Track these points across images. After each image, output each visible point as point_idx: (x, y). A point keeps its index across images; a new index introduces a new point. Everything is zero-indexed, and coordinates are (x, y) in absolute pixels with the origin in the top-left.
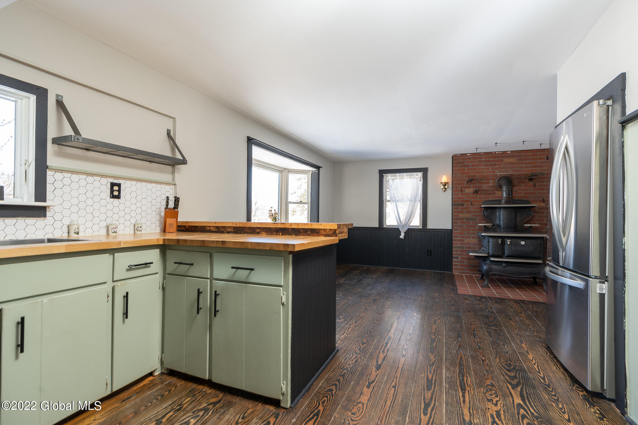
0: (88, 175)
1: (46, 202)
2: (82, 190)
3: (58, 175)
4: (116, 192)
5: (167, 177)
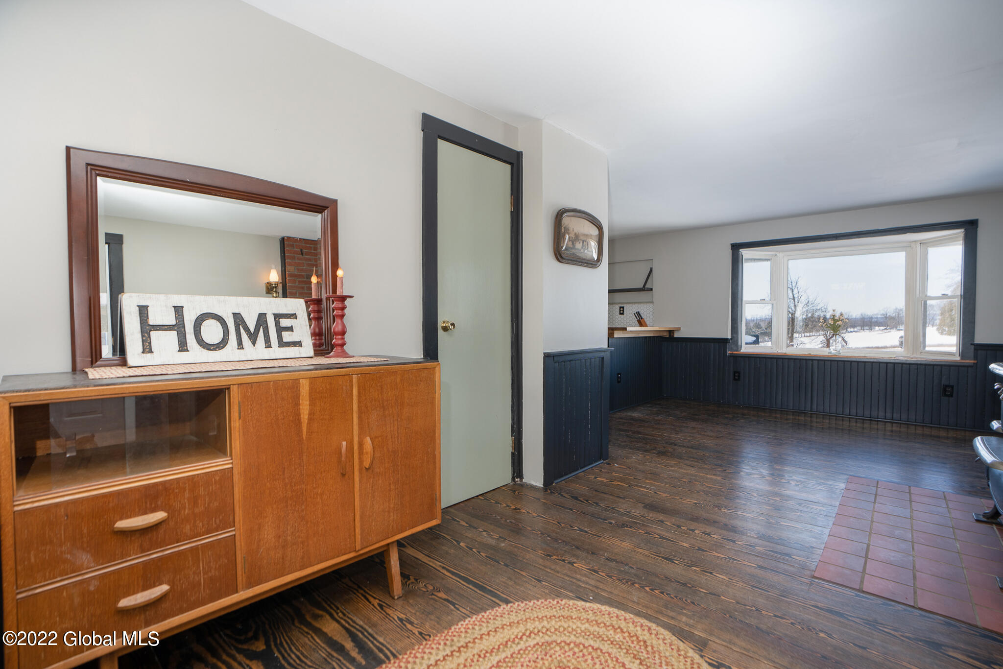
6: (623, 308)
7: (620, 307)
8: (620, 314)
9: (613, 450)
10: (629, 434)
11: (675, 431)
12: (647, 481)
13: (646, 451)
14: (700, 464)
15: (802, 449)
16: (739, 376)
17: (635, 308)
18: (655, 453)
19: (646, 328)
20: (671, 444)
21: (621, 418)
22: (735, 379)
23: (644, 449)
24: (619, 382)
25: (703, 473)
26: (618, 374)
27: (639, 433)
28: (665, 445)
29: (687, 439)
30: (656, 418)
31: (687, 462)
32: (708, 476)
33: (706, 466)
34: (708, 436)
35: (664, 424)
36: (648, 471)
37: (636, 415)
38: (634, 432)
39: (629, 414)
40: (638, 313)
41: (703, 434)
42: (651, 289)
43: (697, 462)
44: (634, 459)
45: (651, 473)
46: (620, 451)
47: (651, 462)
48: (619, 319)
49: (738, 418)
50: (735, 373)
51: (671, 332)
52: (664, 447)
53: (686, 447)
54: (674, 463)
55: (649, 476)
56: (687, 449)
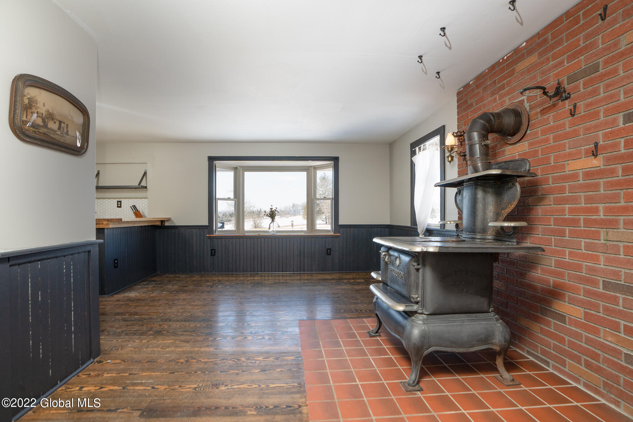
0: (109, 199)
2: (107, 205)
4: (119, 205)
6: (120, 202)
7: (118, 202)
8: (118, 207)
9: (106, 342)
10: (125, 317)
11: (169, 305)
12: (144, 374)
13: (143, 334)
14: (194, 338)
15: (264, 304)
16: (215, 252)
17: (132, 202)
18: (151, 335)
19: (142, 218)
20: (166, 320)
21: (118, 300)
22: (212, 255)
23: (140, 332)
24: (116, 267)
25: (197, 347)
26: (115, 260)
27: (136, 314)
28: (161, 323)
29: (180, 312)
30: (152, 295)
31: (182, 338)
32: (203, 349)
33: (199, 339)
34: (197, 305)
35: (159, 300)
36: (144, 360)
37: (132, 294)
38: (131, 314)
39: (126, 294)
40: (134, 207)
41: (192, 304)
42: (146, 187)
43: (191, 335)
44: (130, 347)
45: (148, 362)
46: (115, 341)
47: (147, 347)
48: (117, 211)
49: (217, 285)
50: (212, 250)
51: (162, 222)
52: (160, 325)
53: (180, 322)
54: (170, 341)
55: (146, 365)
56: (180, 323)
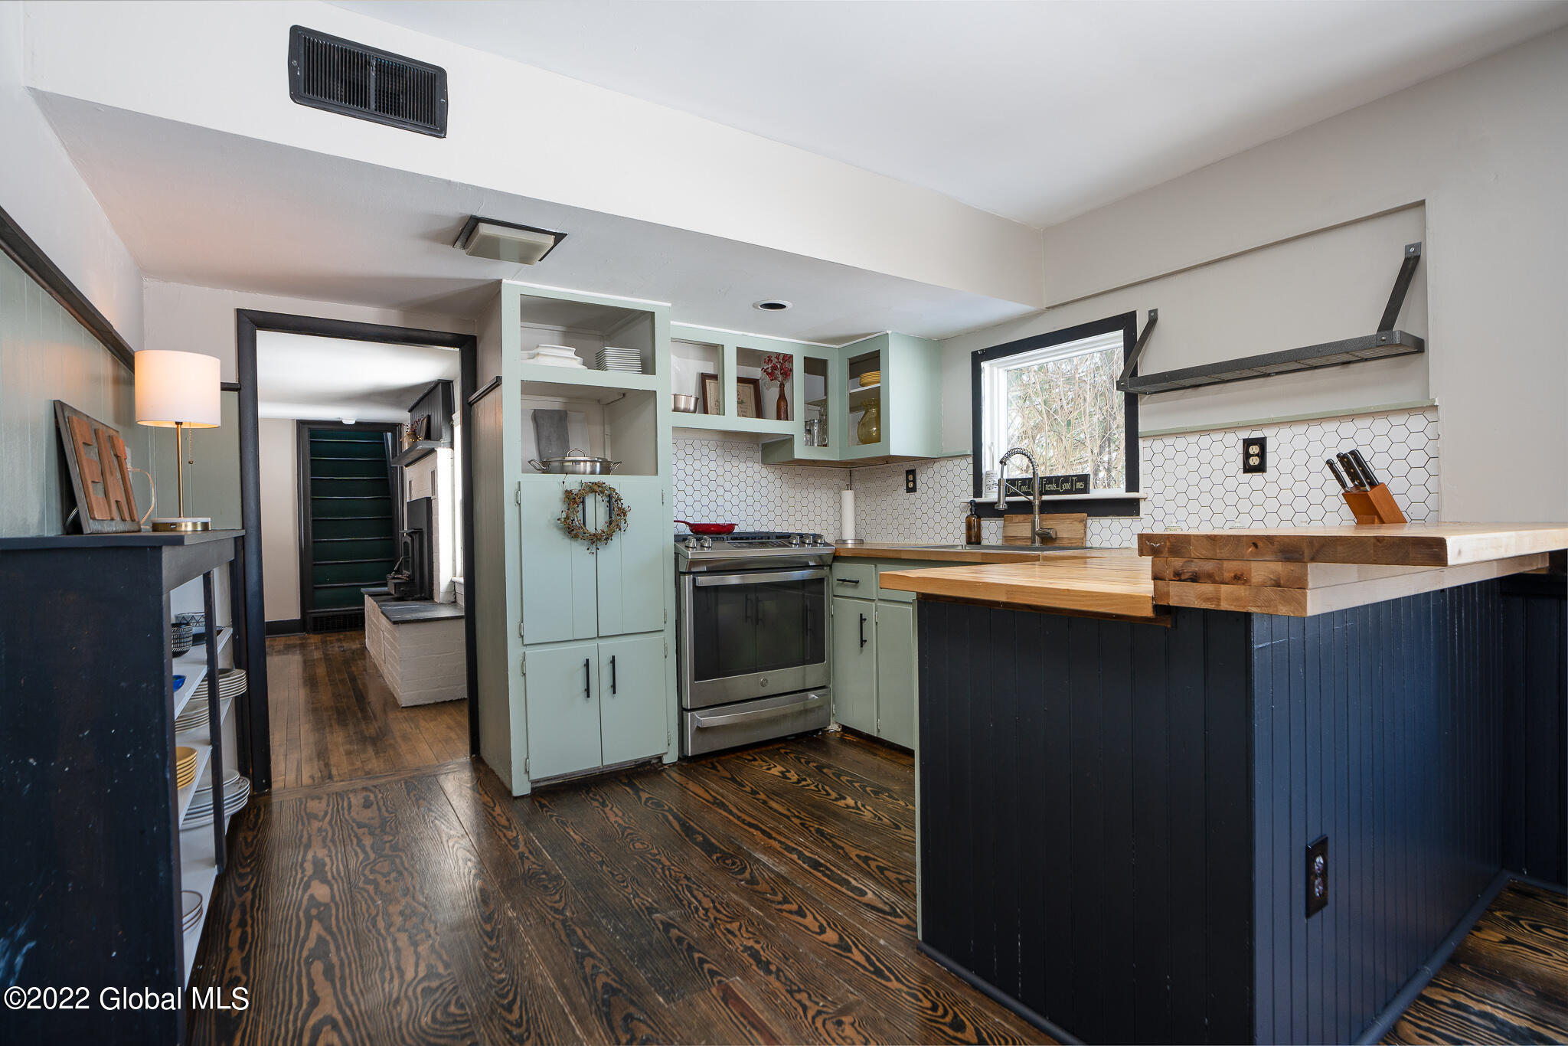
0: (1202, 434)
1: (1138, 491)
2: (1193, 464)
3: (1158, 445)
4: (1254, 458)
5: (1405, 393)
6: (1261, 443)
7: (1248, 443)
8: (1248, 469)
17: (1332, 438)
40: (1349, 462)
48: (1244, 491)
51: (1560, 556)
